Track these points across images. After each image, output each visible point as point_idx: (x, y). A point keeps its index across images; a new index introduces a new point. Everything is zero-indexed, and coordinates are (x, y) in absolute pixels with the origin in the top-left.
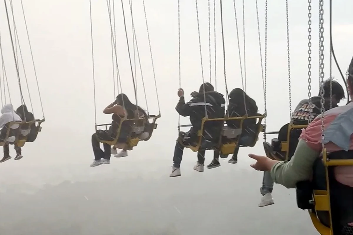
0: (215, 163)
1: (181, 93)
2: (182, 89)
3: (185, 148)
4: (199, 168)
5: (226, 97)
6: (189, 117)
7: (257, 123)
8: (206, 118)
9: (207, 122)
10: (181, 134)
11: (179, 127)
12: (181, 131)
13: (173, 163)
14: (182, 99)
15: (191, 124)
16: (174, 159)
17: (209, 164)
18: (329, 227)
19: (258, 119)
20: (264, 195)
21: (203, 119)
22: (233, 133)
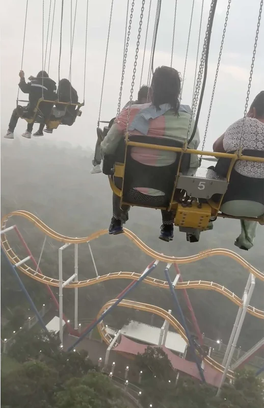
0: (40, 133)
1: (22, 74)
2: (23, 71)
3: (20, 118)
4: (27, 135)
5: (57, 85)
6: (28, 94)
7: (76, 109)
8: (42, 99)
9: (42, 102)
10: (19, 107)
11: (17, 101)
12: (19, 104)
13: (8, 128)
14: (23, 79)
15: (28, 100)
16: (10, 125)
17: (35, 133)
18: (121, 190)
19: (77, 106)
20: (95, 166)
21: (40, 99)
22: (59, 114)
